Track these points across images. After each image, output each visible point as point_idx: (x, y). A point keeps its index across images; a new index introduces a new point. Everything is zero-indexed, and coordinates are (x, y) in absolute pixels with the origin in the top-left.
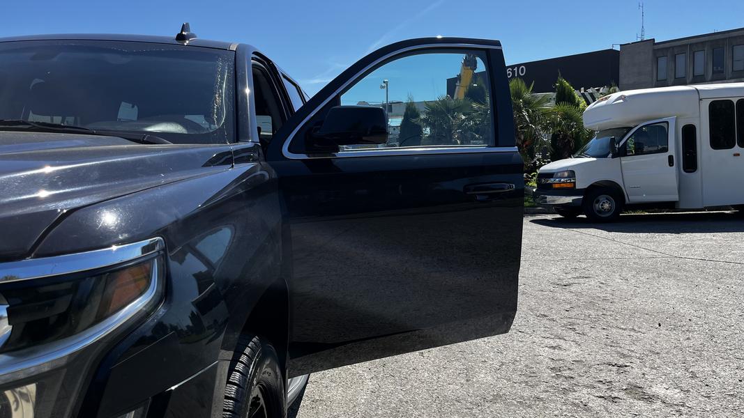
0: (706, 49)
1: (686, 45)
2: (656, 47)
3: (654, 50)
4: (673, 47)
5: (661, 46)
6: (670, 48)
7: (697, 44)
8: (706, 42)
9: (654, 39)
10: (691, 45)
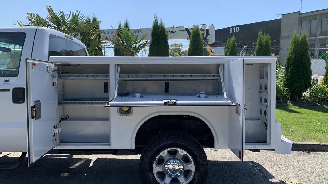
1: (317, 15)
2: (301, 16)
4: (310, 16)
5: (304, 15)
7: (323, 14)
10: (320, 14)
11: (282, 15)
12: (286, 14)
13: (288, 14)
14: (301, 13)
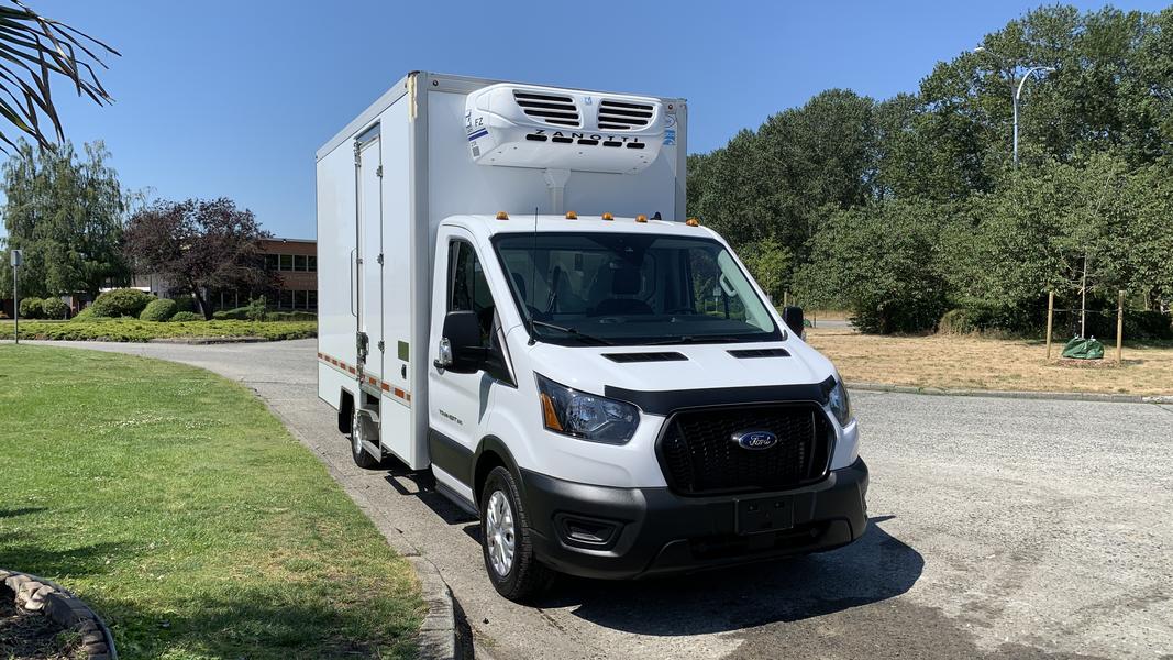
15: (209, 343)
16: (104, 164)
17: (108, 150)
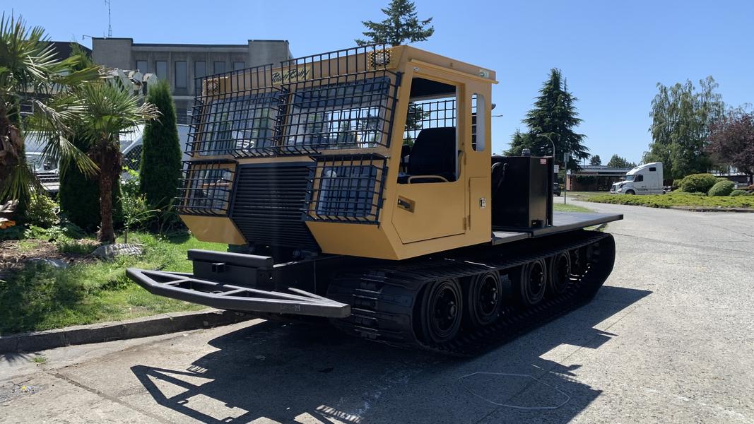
0: (188, 60)
1: (168, 52)
2: (135, 48)
3: (133, 52)
4: (153, 52)
5: (141, 48)
6: (150, 52)
7: (179, 53)
8: (187, 52)
9: (132, 40)
10: (173, 53)
11: (93, 38)
12: (103, 39)
13: (107, 39)
14: (134, 42)
15: (705, 211)
16: (714, 92)
17: (716, 82)
